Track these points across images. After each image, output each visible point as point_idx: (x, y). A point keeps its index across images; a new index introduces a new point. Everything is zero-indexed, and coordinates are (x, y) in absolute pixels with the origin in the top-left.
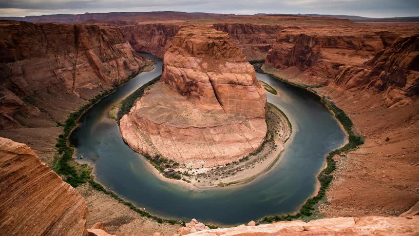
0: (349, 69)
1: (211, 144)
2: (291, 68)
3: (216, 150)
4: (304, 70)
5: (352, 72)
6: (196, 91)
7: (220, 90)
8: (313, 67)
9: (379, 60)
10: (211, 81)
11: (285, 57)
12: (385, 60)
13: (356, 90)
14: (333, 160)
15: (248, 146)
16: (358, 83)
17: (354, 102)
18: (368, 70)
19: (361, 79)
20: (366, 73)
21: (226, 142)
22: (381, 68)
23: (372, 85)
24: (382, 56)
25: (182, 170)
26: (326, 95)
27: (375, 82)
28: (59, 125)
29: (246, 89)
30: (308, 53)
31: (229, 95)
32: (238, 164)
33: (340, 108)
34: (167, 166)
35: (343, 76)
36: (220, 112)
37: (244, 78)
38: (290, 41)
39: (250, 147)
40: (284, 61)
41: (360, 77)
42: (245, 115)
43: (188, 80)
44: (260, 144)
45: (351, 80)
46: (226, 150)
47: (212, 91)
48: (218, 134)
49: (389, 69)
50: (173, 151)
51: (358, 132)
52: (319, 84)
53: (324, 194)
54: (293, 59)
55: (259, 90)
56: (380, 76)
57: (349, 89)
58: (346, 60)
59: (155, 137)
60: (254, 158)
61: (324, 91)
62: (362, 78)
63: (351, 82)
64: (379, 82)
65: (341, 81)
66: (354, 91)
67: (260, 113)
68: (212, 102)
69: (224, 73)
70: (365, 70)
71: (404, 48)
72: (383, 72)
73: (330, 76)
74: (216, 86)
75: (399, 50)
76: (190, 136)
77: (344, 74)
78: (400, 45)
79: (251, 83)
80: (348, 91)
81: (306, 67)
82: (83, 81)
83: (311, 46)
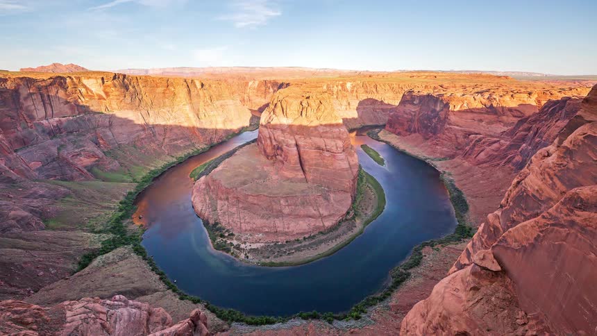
0: (480, 140)
1: (277, 217)
2: (413, 135)
3: (280, 224)
4: (428, 139)
5: (484, 143)
6: (281, 156)
7: (305, 157)
8: (438, 135)
9: (521, 129)
10: (297, 145)
11: (408, 122)
12: (529, 129)
13: (488, 167)
14: (420, 254)
15: (319, 223)
16: (491, 158)
17: (481, 182)
18: (505, 143)
19: (496, 153)
20: (502, 145)
21: (295, 215)
22: (523, 139)
23: (509, 161)
24: (525, 124)
25: (235, 242)
26: (447, 171)
27: (513, 157)
28: (135, 181)
29: (334, 156)
30: (435, 117)
31: (314, 162)
32: (300, 243)
33: (460, 189)
34: (222, 236)
35: (472, 149)
36: (301, 181)
37: (333, 143)
38: (415, 102)
39: (321, 224)
40: (406, 127)
41: (493, 150)
42: (328, 187)
43: (274, 143)
44: (334, 222)
45: (482, 154)
46: (292, 224)
47: (297, 157)
48: (288, 205)
49: (531, 142)
50: (235, 219)
51: (472, 221)
52: (443, 157)
53: (389, 295)
54: (416, 125)
55: (350, 159)
56: (520, 149)
57: (479, 164)
58: (482, 128)
59: (222, 202)
60: (323, 237)
61: (448, 165)
62: (496, 151)
63: (482, 156)
64: (518, 158)
65: (470, 155)
66: (485, 168)
67: (346, 186)
68: (294, 170)
69: (312, 138)
70: (502, 141)
71: (552, 114)
72: (524, 145)
73: (459, 147)
74: (301, 152)
75: (545, 117)
76: (258, 205)
77: (474, 145)
78: (548, 110)
79: (340, 150)
80: (477, 167)
81: (431, 135)
82: (174, 137)
83: (438, 109)
